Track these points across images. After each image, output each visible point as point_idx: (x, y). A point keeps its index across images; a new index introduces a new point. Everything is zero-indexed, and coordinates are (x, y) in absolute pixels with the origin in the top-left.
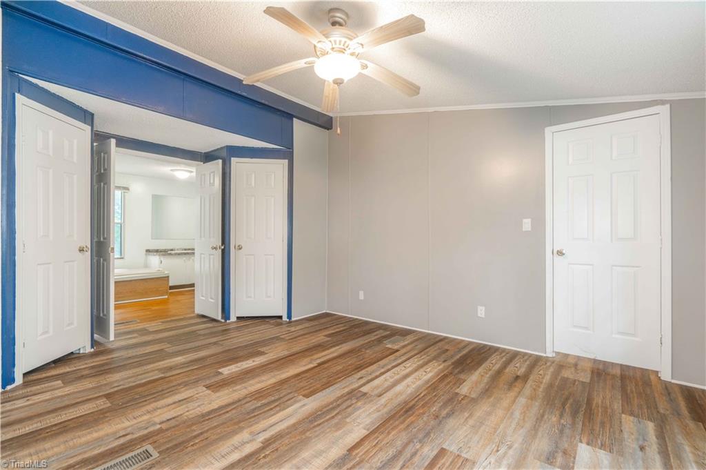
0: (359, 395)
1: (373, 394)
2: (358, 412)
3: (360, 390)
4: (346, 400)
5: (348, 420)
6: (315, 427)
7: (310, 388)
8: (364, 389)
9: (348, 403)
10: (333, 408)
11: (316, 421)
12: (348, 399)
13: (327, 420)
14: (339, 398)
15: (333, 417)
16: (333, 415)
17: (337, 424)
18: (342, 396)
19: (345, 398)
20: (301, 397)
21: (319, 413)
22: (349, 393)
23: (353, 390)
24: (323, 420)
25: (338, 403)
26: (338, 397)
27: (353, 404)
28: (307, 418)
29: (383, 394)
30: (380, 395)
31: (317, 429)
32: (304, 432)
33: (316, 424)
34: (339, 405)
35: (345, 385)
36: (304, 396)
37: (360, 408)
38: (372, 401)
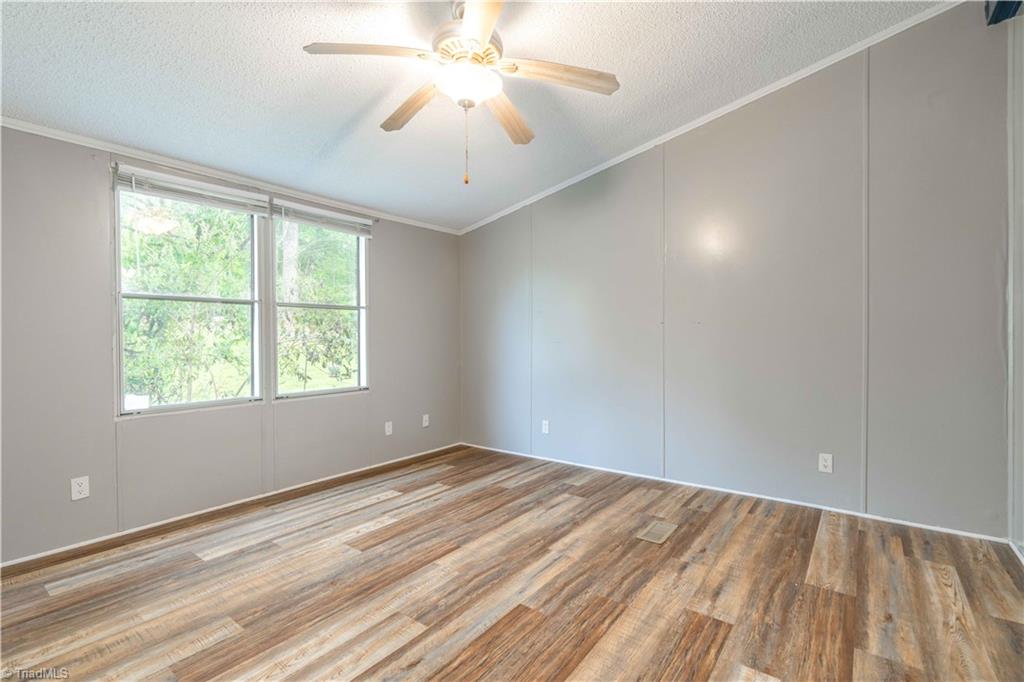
0: (431, 615)
1: (406, 618)
2: (441, 584)
3: (425, 628)
4: (456, 603)
5: (457, 573)
6: (499, 565)
7: (523, 627)
8: (418, 628)
9: (452, 599)
10: (476, 588)
11: (499, 571)
12: (452, 605)
13: (484, 572)
14: (467, 606)
15: (476, 576)
16: (477, 579)
17: (472, 568)
18: (461, 611)
19: (457, 607)
20: (532, 607)
21: (495, 581)
22: (447, 619)
23: (439, 626)
24: (489, 573)
25: (468, 598)
26: (468, 608)
27: (445, 597)
28: (510, 574)
29: (387, 619)
30: (394, 616)
31: (495, 563)
32: (509, 560)
33: (497, 569)
34: (468, 594)
35: (454, 639)
36: (527, 609)
37: (436, 591)
38: (413, 604)
